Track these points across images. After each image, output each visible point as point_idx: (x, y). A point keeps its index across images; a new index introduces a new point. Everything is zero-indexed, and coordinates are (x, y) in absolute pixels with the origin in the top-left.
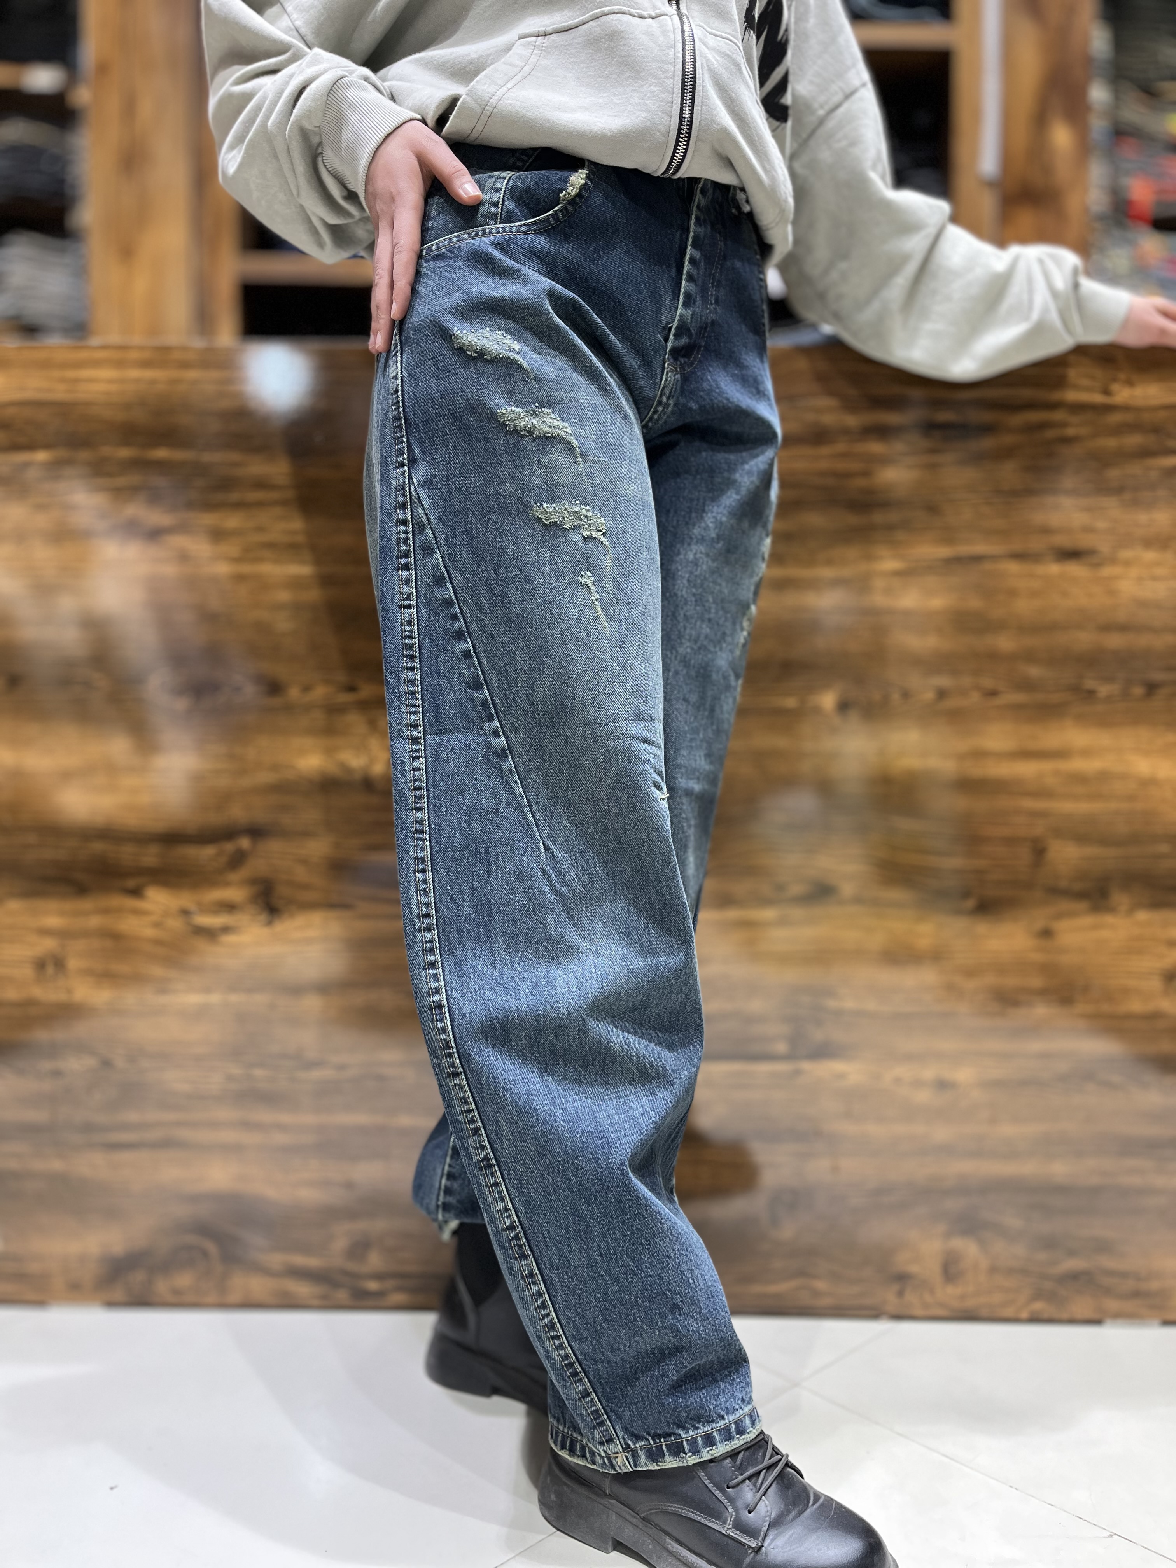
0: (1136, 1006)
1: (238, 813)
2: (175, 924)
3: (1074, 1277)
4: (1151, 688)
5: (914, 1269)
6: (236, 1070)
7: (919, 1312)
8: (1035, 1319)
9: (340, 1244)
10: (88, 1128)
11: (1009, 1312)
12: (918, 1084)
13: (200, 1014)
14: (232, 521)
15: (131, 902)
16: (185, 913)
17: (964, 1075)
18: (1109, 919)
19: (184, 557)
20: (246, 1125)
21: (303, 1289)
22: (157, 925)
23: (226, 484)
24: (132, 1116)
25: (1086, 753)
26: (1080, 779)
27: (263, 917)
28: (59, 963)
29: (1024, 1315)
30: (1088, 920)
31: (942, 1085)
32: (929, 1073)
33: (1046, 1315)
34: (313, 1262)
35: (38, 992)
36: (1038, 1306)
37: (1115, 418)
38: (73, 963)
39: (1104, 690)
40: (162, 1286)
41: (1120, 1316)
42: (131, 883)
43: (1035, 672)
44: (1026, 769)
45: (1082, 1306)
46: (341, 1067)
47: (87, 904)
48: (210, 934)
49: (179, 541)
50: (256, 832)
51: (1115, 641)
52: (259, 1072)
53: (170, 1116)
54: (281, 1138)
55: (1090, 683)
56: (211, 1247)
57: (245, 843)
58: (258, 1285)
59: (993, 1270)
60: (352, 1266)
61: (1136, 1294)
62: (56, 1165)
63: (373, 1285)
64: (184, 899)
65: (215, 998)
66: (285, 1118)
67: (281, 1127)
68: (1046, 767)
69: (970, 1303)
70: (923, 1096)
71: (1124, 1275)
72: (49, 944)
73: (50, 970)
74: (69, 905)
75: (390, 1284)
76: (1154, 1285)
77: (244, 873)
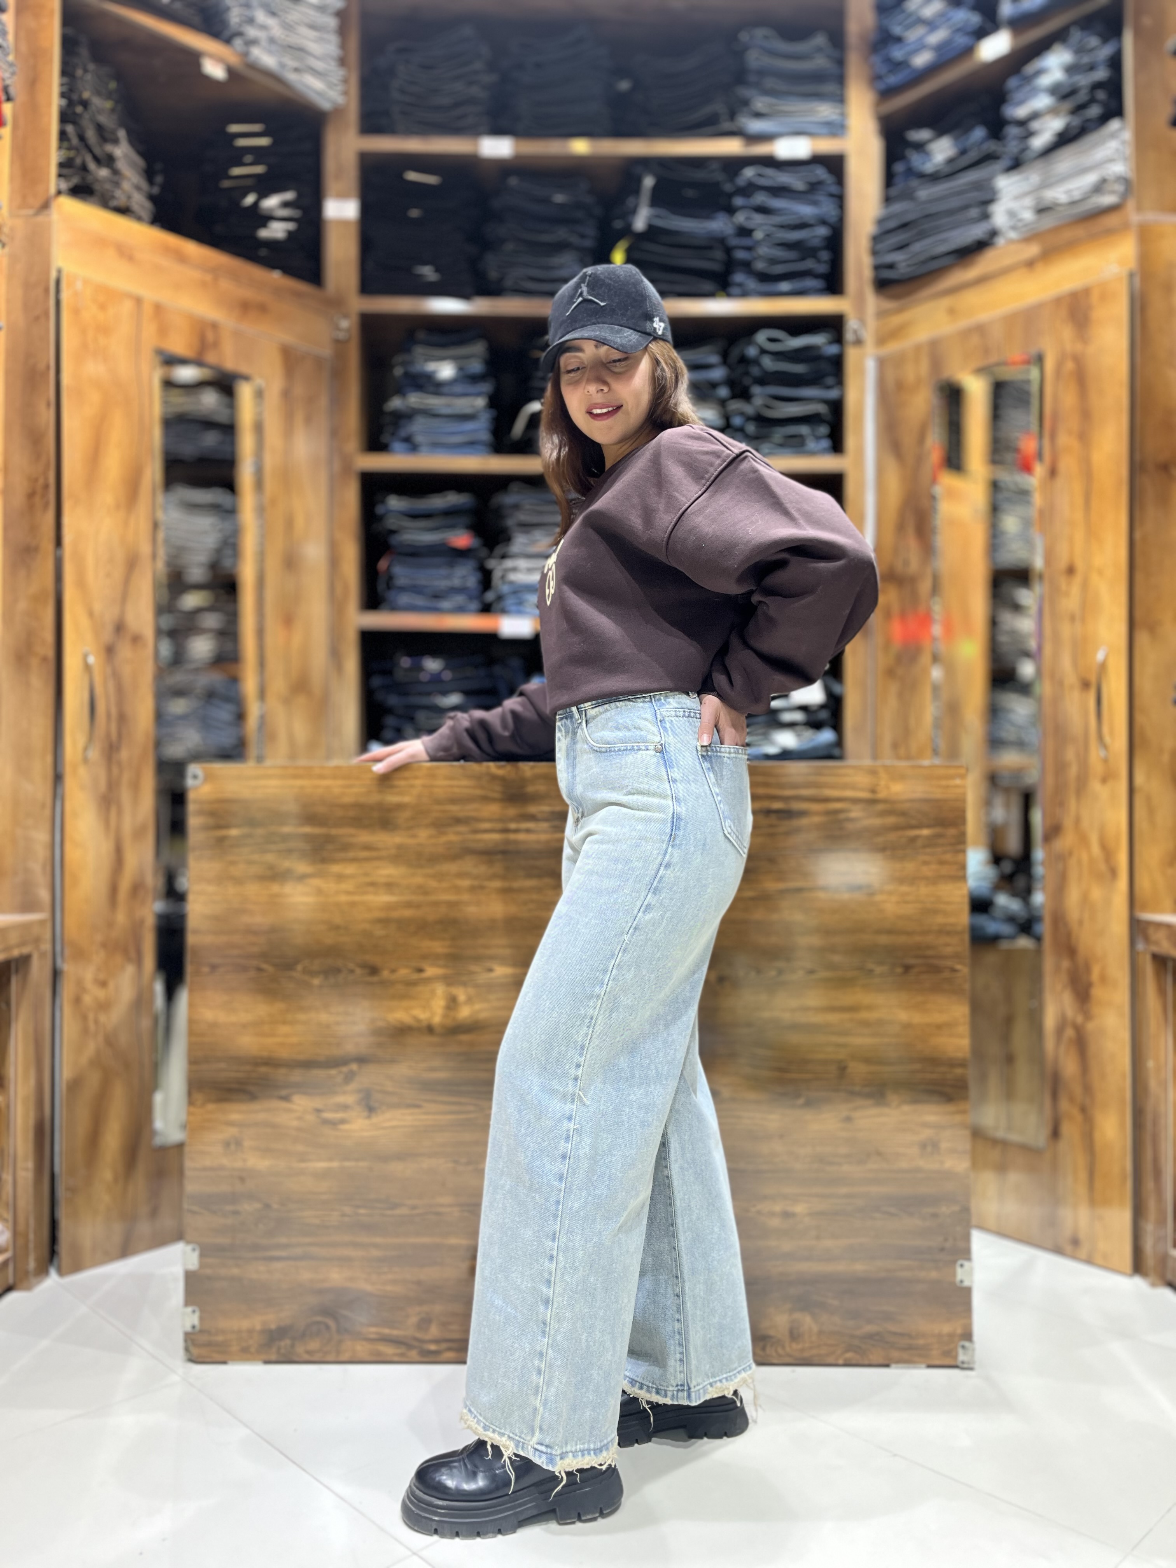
0: (904, 1164)
1: (350, 1048)
2: (311, 1118)
3: (871, 1336)
4: (907, 968)
5: (772, 1332)
6: (347, 1210)
7: (775, 1361)
8: (847, 1364)
9: (413, 1320)
10: (256, 1247)
11: (831, 1360)
12: (772, 1214)
13: (325, 1175)
14: (350, 869)
15: (284, 1105)
16: (318, 1111)
17: (799, 1209)
18: (886, 1110)
19: (319, 892)
20: (355, 1245)
21: (389, 1350)
22: (300, 1118)
23: (346, 847)
24: (283, 1240)
25: (870, 1008)
26: (866, 1024)
27: (366, 1114)
28: (238, 1143)
29: (841, 1362)
30: (874, 1111)
31: (786, 1215)
32: (778, 1208)
33: (854, 1362)
34: (395, 1332)
35: (225, 1161)
36: (849, 1355)
37: (880, 807)
38: (247, 1143)
39: (879, 970)
40: (300, 1349)
41: (900, 1361)
42: (284, 1093)
43: (837, 958)
44: (833, 1018)
45: (876, 1355)
46: (414, 1207)
47: (255, 1106)
48: (333, 1124)
49: (316, 882)
50: (362, 1060)
51: (883, 940)
52: (362, 1211)
53: (307, 1240)
54: (375, 1253)
55: (870, 965)
56: (331, 1323)
57: (354, 1067)
58: (361, 1348)
59: (821, 1333)
60: (419, 1335)
61: (910, 1348)
62: (235, 1271)
63: (433, 1347)
64: (317, 1102)
65: (335, 1164)
66: (378, 1240)
67: (376, 1246)
68: (846, 1016)
69: (806, 1354)
70: (775, 1222)
71: (902, 1335)
72: (233, 1131)
73: (233, 1147)
74: (244, 1107)
75: (444, 1346)
76: (921, 1342)
77: (353, 1086)
